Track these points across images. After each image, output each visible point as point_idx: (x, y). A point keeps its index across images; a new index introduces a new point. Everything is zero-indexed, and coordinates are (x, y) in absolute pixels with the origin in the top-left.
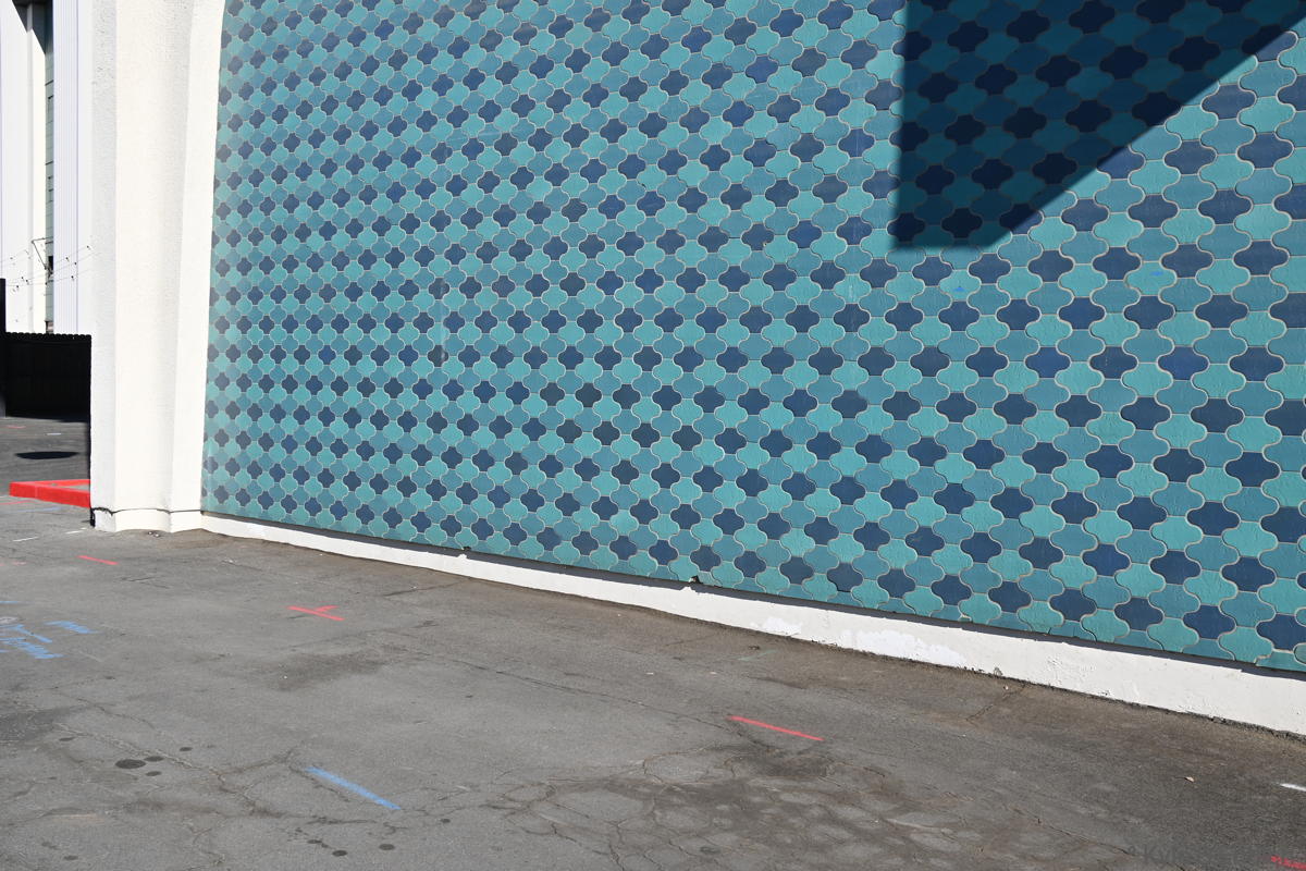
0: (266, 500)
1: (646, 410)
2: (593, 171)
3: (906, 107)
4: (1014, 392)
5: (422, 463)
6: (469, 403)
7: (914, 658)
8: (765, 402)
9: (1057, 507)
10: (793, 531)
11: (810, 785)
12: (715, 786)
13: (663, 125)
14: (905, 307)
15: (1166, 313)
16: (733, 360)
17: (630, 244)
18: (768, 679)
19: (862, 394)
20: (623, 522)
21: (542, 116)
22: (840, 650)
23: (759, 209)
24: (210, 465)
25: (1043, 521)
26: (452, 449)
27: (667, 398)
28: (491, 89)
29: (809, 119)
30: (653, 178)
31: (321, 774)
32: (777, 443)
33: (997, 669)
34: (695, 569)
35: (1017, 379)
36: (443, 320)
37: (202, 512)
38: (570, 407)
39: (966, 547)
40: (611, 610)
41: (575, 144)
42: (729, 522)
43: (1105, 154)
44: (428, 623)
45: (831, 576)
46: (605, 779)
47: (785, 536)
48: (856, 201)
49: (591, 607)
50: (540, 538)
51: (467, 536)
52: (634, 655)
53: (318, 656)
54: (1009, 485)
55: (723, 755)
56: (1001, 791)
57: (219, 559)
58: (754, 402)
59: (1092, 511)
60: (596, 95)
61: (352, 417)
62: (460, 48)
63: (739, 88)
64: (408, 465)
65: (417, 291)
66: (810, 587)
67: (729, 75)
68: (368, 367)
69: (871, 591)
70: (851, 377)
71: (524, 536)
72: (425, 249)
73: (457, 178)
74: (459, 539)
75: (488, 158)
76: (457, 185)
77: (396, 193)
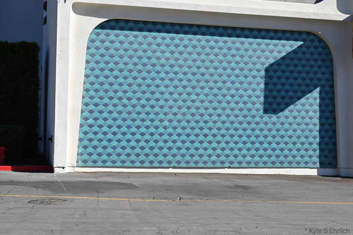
1: (219, 138)
2: (207, 95)
4: (282, 134)
5: (161, 150)
6: (175, 137)
8: (242, 136)
9: (288, 150)
13: (222, 89)
20: (214, 158)
21: (194, 83)
24: (80, 154)
26: (170, 147)
32: (245, 143)
33: (279, 174)
34: (229, 165)
36: (167, 120)
38: (201, 138)
39: (276, 157)
42: (236, 156)
45: (255, 163)
47: (246, 158)
50: (194, 163)
51: (174, 164)
54: (281, 147)
60: (207, 81)
61: (138, 141)
62: (172, 66)
63: (237, 85)
64: (156, 151)
65: (159, 114)
66: (251, 165)
67: (235, 83)
68: (143, 130)
69: (261, 165)
70: (257, 132)
71: (190, 163)
72: (162, 106)
73: (171, 92)
74: (172, 165)
75: (180, 89)
76: (171, 94)
77: (153, 93)
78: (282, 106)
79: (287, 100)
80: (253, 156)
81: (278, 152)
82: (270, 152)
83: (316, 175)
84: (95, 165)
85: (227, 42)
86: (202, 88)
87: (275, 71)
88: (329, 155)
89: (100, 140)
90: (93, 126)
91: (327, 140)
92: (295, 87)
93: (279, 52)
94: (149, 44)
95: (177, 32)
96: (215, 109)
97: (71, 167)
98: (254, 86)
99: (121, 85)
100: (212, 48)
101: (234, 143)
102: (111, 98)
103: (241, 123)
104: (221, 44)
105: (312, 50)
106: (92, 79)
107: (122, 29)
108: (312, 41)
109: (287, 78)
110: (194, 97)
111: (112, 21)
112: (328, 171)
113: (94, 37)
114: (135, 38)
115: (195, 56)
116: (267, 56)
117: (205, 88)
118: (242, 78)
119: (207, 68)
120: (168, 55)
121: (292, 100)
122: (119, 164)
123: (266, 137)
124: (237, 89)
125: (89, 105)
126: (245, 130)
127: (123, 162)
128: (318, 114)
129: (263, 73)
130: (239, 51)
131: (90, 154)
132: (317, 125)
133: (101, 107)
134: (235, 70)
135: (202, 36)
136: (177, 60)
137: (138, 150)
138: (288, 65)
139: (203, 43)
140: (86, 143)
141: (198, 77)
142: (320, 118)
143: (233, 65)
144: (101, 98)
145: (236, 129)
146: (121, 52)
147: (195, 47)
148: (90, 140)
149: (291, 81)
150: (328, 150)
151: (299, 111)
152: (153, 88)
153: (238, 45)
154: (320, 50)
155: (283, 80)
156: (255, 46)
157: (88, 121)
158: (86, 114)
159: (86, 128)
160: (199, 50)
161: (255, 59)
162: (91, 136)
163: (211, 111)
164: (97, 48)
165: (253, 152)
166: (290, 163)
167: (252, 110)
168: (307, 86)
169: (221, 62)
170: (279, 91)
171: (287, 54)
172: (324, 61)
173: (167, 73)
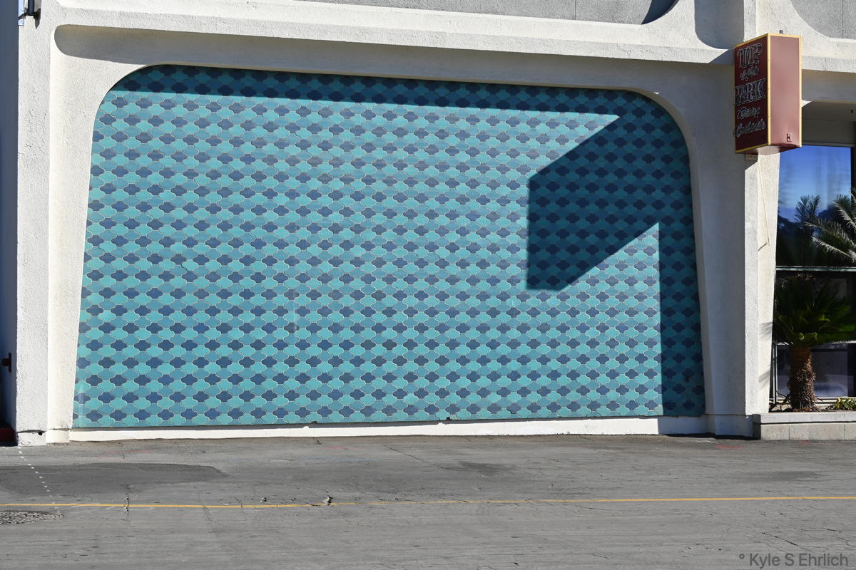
1: (421, 350)
2: (389, 247)
4: (573, 338)
5: (281, 383)
6: (314, 351)
8: (478, 345)
9: (587, 375)
10: (492, 394)
13: (426, 231)
19: (518, 340)
20: (410, 399)
21: (358, 219)
23: (473, 270)
24: (81, 398)
25: (583, 380)
26: (303, 374)
27: (432, 344)
28: (326, 201)
29: (494, 238)
30: (422, 253)
32: (484, 360)
33: (567, 432)
34: (448, 415)
36: (294, 309)
38: (379, 350)
39: (558, 391)
41: (379, 233)
42: (463, 393)
47: (488, 396)
48: (514, 270)
50: (363, 411)
51: (314, 416)
54: (572, 369)
58: (473, 345)
60: (390, 214)
61: (224, 362)
62: (304, 178)
63: (463, 221)
64: (269, 384)
65: (275, 295)
66: (500, 414)
67: (458, 216)
68: (236, 334)
69: (524, 412)
70: (514, 334)
71: (352, 412)
72: (281, 275)
73: (303, 241)
74: (309, 418)
75: (325, 234)
76: (303, 245)
77: (258, 244)
78: (572, 270)
79: (583, 255)
80: (504, 392)
81: (564, 380)
82: (544, 381)
83: (657, 433)
84: (119, 424)
85: (437, 118)
86: (379, 230)
87: (553, 186)
88: (684, 384)
89: (131, 363)
90: (113, 328)
91: (679, 348)
92: (602, 224)
93: (562, 140)
94: (248, 126)
95: (315, 96)
96: (410, 279)
97: (60, 429)
98: (503, 222)
99: (179, 225)
100: (400, 132)
101: (457, 361)
102: (155, 259)
103: (473, 312)
104: (422, 123)
105: (639, 133)
106: (108, 212)
107: (179, 89)
108: (639, 113)
109: (583, 203)
110: (358, 252)
111: (154, 72)
112: (685, 423)
113: (111, 109)
114: (212, 110)
115: (359, 153)
116: (533, 151)
117: (385, 230)
118: (473, 205)
119: (389, 181)
120: (293, 150)
121: (595, 256)
122: (178, 419)
123: (534, 344)
124: (463, 232)
125: (102, 276)
126: (483, 328)
127: (189, 414)
128: (657, 287)
129: (524, 191)
130: (466, 140)
131: (106, 398)
132: (655, 313)
133: (131, 282)
134: (458, 184)
135: (376, 104)
136: (315, 162)
137: (224, 385)
138: (582, 172)
139: (379, 120)
140: (95, 369)
141: (369, 202)
142: (663, 297)
143: (453, 172)
144: (132, 259)
145: (463, 328)
146: (179, 145)
147: (358, 131)
148: (107, 363)
149: (592, 208)
150: (683, 373)
151: (612, 282)
152: (259, 233)
153: (463, 125)
154: (658, 134)
155: (573, 208)
156: (503, 127)
157: (100, 316)
158: (95, 299)
159: (96, 334)
160: (369, 137)
161: (503, 158)
162: (107, 351)
163: (400, 285)
164: (120, 137)
165: (504, 381)
166: (594, 406)
167: (499, 281)
168: (631, 220)
169: (422, 166)
170: (563, 234)
171: (580, 145)
172: (667, 159)
173: (292, 194)
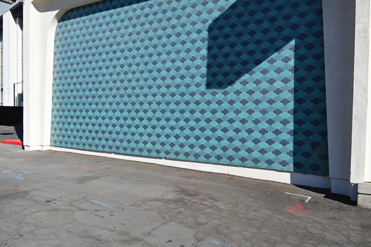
0: (66, 143)
1: (154, 122)
2: (142, 72)
3: (208, 61)
4: (231, 117)
5: (103, 134)
6: (114, 121)
7: (211, 172)
8: (179, 120)
9: (240, 140)
10: (186, 147)
11: (196, 198)
12: (177, 199)
13: (157, 63)
14: (209, 101)
15: (260, 102)
16: (173, 111)
17: (150, 87)
18: (183, 177)
19: (200, 118)
20: (149, 146)
21: (130, 60)
22: (196, 170)
23: (178, 81)
24: (52, 135)
25: (237, 143)
26: (110, 131)
27: (159, 119)
28: (119, 54)
29: (188, 62)
30: (155, 74)
31: (93, 201)
32: (182, 129)
33: (228, 173)
34: (165, 155)
35: (231, 115)
36: (108, 103)
37: (50, 146)
38: (137, 122)
39: (222, 149)
40: (147, 164)
41: (138, 66)
42: (172, 145)
43: (248, 71)
44: (108, 168)
45: (194, 156)
46: (155, 199)
47: (184, 148)
48: (198, 79)
49: (142, 164)
50: (131, 149)
51: (114, 149)
52: (154, 173)
53: (85, 176)
54: (230, 136)
55: (177, 193)
56: (234, 197)
57: (56, 156)
58: (177, 120)
59: (246, 141)
60: (142, 56)
62: (111, 45)
63: (173, 55)
64: (100, 135)
65: (102, 97)
66: (190, 158)
67: (171, 53)
69: (202, 158)
70: (198, 115)
71: (127, 149)
72: (104, 88)
73: (111, 73)
74: (112, 150)
75: (118, 69)
78: (231, 77)
79: (238, 67)
83: (288, 182)
87: (221, 28)
88: (311, 152)
90: (59, 111)
91: (308, 126)
92: (252, 46)
98: (193, 53)
100: (147, 15)
101: (170, 128)
103: (177, 103)
109: (239, 35)
110: (130, 76)
115: (131, 29)
116: (210, 9)
117: (140, 64)
118: (178, 46)
119: (142, 41)
120: (108, 34)
121: (247, 67)
123: (208, 121)
124: (173, 61)
125: (57, 92)
126: (182, 112)
128: (291, 84)
129: (205, 34)
130: (176, 12)
132: (289, 102)
133: (63, 94)
134: (171, 36)
136: (115, 37)
138: (240, 15)
139: (138, 12)
140: (55, 125)
141: (134, 52)
142: (296, 91)
143: (169, 31)
144: (63, 85)
147: (130, 19)
149: (246, 37)
150: (311, 144)
151: (258, 82)
155: (233, 39)
160: (134, 21)
161: (194, 17)
163: (146, 90)
166: (243, 159)
167: (190, 86)
168: (272, 41)
169: (155, 30)
170: (226, 55)
173: (107, 53)
